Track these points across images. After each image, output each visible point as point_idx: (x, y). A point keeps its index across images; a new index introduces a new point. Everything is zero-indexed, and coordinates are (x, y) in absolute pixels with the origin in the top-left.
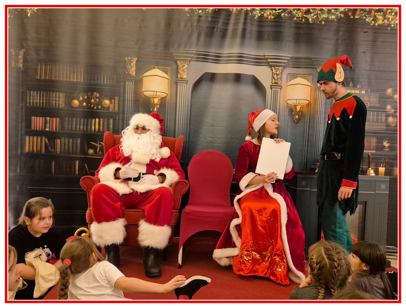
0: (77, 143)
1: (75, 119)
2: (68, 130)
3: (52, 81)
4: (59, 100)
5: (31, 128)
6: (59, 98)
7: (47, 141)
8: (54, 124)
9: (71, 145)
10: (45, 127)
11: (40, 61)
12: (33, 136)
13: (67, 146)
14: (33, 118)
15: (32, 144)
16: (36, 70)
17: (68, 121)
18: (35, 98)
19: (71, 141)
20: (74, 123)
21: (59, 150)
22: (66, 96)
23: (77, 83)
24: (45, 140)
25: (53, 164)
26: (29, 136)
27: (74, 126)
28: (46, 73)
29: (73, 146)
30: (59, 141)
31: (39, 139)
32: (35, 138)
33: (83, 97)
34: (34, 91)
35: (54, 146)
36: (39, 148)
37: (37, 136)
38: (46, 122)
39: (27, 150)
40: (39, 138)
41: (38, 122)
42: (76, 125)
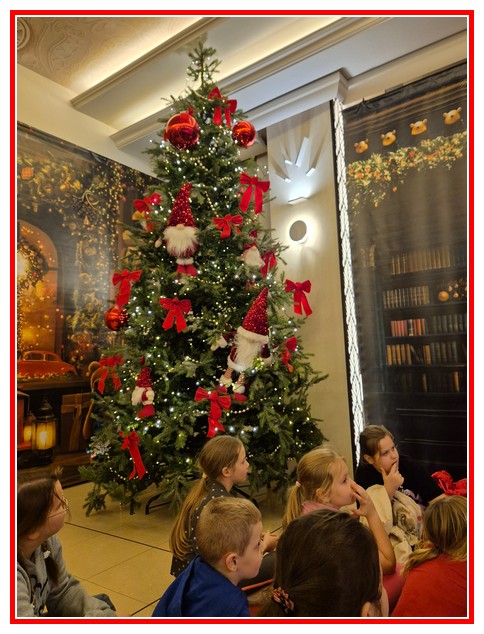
0: (452, 348)
1: (445, 317)
2: (438, 332)
3: (411, 274)
4: (422, 296)
5: (391, 334)
6: (422, 293)
7: (413, 350)
8: (419, 327)
9: (444, 352)
10: (409, 332)
11: (393, 254)
12: (395, 344)
13: (439, 354)
14: (393, 322)
15: (395, 355)
16: (390, 265)
17: (437, 320)
18: (393, 299)
19: (444, 346)
20: (445, 322)
21: (429, 360)
22: (430, 290)
23: (442, 270)
24: (410, 348)
25: (425, 378)
26: (391, 344)
27: (445, 326)
28: (402, 266)
29: (447, 353)
30: (427, 347)
31: (403, 348)
32: (398, 347)
33: (453, 287)
34: (390, 290)
35: (422, 355)
36: (404, 359)
37: (400, 344)
38: (408, 326)
39: (390, 363)
40: (403, 346)
41: (399, 327)
42: (448, 324)
